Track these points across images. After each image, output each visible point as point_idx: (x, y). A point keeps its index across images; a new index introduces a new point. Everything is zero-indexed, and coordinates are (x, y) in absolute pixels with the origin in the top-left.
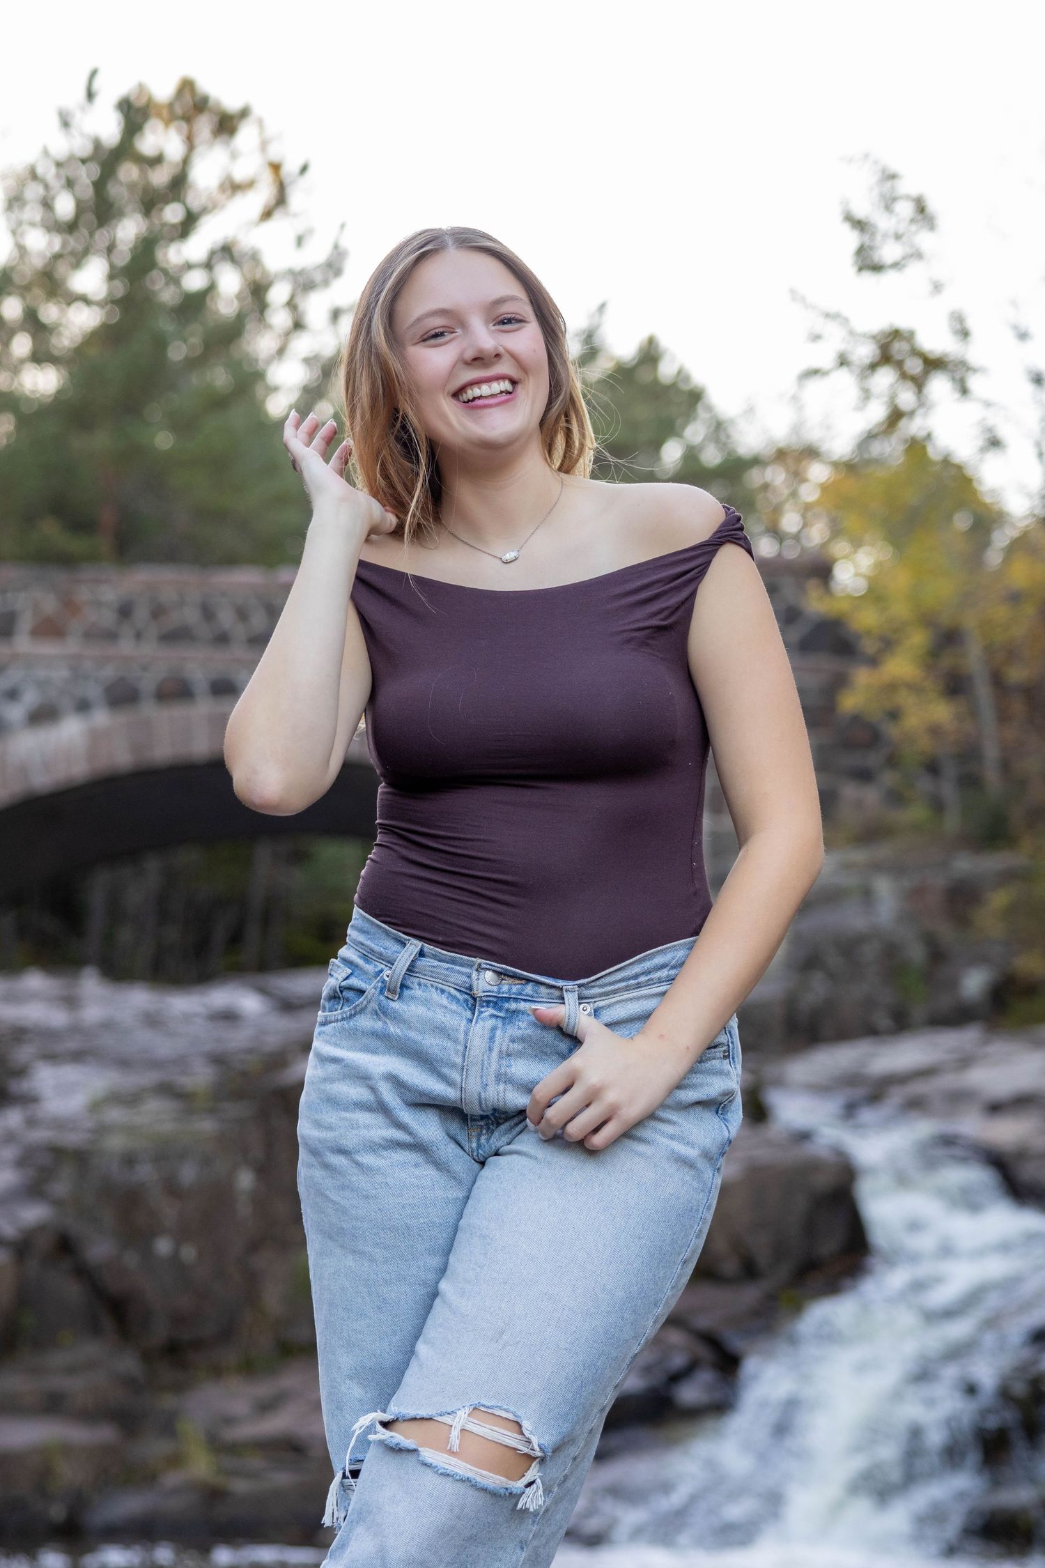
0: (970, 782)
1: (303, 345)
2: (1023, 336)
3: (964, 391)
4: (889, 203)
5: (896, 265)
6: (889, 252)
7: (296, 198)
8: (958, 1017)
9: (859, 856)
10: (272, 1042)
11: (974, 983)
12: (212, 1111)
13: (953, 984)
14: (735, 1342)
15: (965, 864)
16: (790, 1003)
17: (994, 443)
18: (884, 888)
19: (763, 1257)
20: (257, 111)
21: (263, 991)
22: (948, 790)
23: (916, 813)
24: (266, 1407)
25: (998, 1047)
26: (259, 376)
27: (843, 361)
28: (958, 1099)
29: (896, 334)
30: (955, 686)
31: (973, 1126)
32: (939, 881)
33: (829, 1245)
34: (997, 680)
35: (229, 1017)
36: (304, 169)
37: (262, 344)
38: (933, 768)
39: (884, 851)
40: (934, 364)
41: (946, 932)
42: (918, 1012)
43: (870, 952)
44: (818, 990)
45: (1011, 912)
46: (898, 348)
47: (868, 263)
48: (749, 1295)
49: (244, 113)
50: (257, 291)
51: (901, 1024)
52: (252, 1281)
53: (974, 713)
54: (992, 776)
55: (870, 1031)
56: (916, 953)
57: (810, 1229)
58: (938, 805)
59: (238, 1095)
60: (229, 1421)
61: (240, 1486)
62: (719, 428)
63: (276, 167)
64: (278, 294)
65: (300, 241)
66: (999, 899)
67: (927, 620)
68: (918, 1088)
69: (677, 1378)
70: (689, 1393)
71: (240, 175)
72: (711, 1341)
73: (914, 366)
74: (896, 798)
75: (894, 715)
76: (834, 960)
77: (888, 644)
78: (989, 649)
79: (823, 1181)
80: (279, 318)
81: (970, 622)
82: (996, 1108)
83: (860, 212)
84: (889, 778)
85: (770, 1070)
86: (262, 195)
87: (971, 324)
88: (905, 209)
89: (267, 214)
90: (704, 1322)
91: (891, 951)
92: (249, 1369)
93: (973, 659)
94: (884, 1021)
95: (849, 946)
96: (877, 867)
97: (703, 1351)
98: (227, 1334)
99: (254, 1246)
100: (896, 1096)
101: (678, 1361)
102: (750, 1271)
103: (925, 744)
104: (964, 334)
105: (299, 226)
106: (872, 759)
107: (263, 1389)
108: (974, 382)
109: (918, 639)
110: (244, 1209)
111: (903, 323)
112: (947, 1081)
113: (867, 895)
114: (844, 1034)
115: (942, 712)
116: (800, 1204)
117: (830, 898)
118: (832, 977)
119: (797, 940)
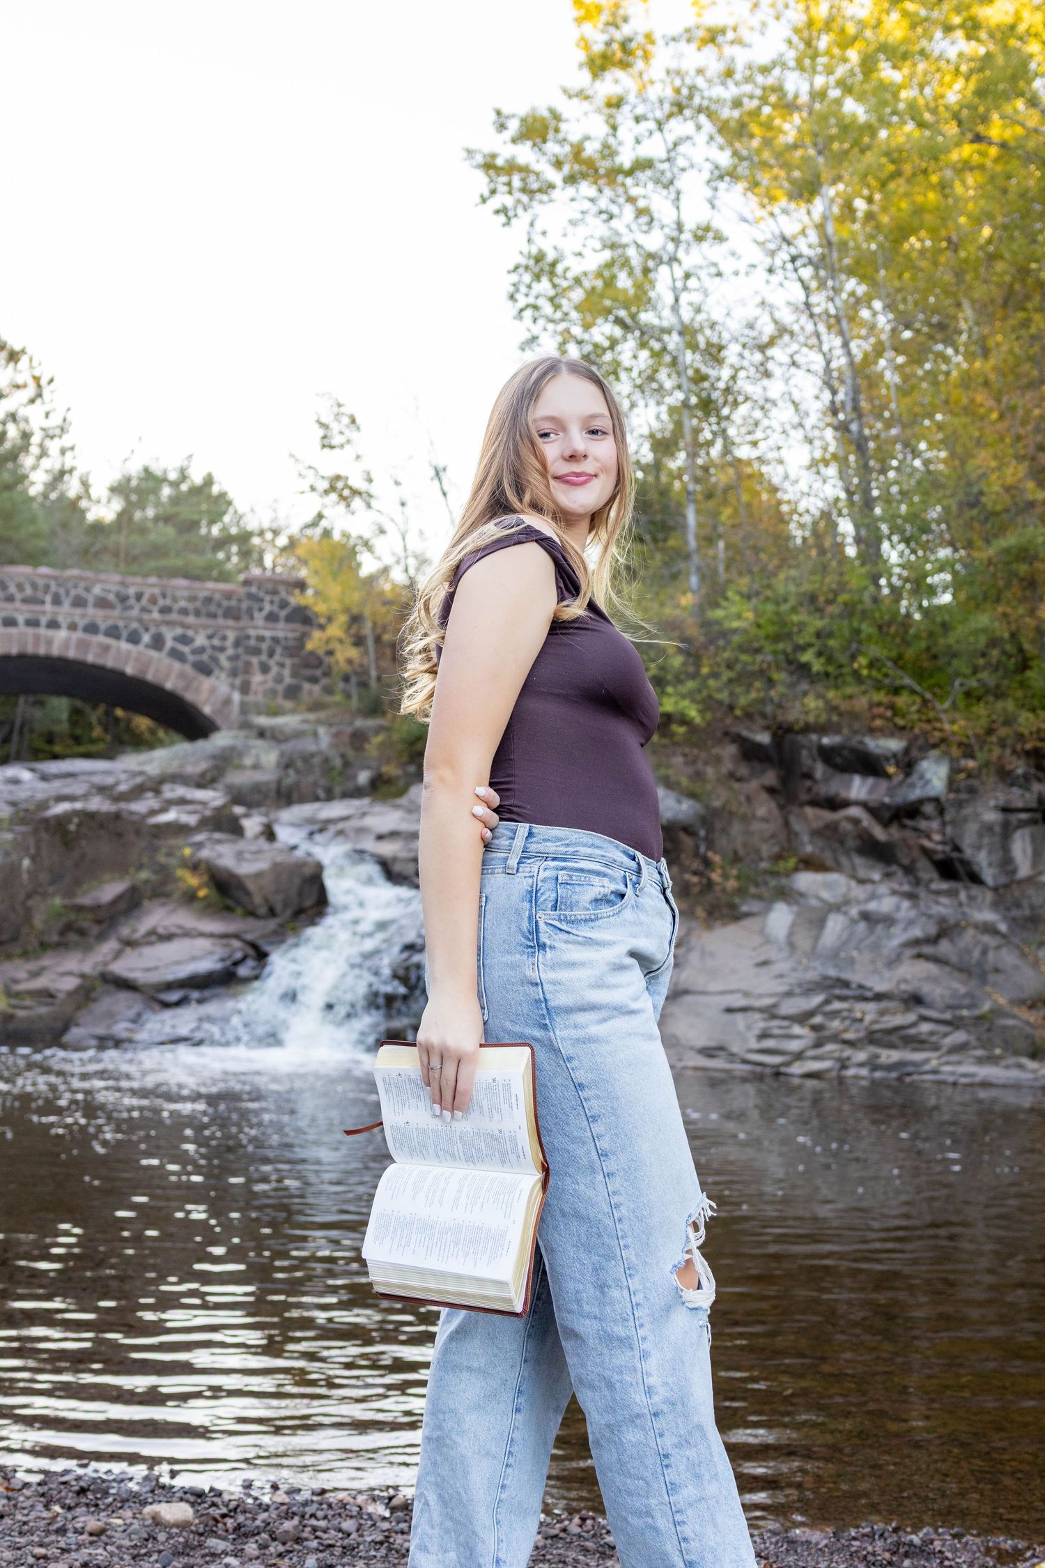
0: (364, 685)
1: (46, 463)
2: (397, 483)
3: (369, 506)
4: (337, 416)
5: (342, 446)
6: (337, 440)
7: (46, 393)
8: (357, 793)
9: (311, 716)
10: (40, 796)
11: (363, 777)
12: (10, 830)
13: (355, 777)
14: (266, 948)
15: (360, 723)
16: (279, 782)
17: (382, 531)
18: (322, 731)
19: (278, 907)
20: (28, 350)
21: (32, 770)
22: (354, 691)
23: (338, 698)
24: (35, 975)
25: (378, 808)
26: (25, 477)
27: (313, 489)
28: (362, 831)
29: (338, 478)
30: (359, 641)
31: (370, 845)
32: (349, 730)
33: (308, 902)
34: (378, 640)
35: (15, 781)
36: (51, 381)
37: (27, 461)
38: (346, 679)
39: (322, 715)
40: (356, 492)
41: (351, 754)
42: (338, 790)
43: (316, 761)
44: (291, 778)
45: (382, 745)
46: (340, 485)
47: (327, 444)
48: (272, 924)
49: (23, 351)
50: (26, 436)
51: (330, 797)
52: (28, 913)
53: (366, 652)
54: (373, 684)
55: (317, 799)
56: (338, 762)
57: (300, 894)
58: (348, 696)
59: (23, 821)
60: (16, 981)
61: (21, 1013)
62: (239, 518)
63: (37, 379)
64: (35, 440)
65: (47, 415)
66: (377, 740)
67: (346, 610)
68: (340, 826)
69: (236, 964)
70: (243, 971)
71: (20, 381)
72: (254, 946)
73: (346, 493)
74: (329, 690)
75: (330, 653)
76: (299, 764)
77: (330, 619)
78: (375, 624)
79: (308, 871)
80: (35, 450)
81: (367, 612)
82: (380, 837)
83: (323, 420)
84: (325, 681)
85: (272, 816)
86: (31, 391)
87: (373, 476)
88: (346, 420)
89: (32, 401)
90: (249, 937)
91: (326, 760)
92: (25, 955)
93: (367, 630)
94: (321, 793)
95: (307, 758)
96: (319, 722)
97: (251, 952)
98: (14, 939)
99: (29, 896)
100: (332, 829)
101: (239, 955)
102: (272, 912)
103: (344, 666)
104: (370, 481)
105: (47, 408)
106: (318, 673)
107: (33, 966)
108: (374, 503)
109: (343, 618)
110: (25, 877)
111: (342, 474)
112: (354, 823)
113: (315, 734)
114: (302, 800)
115: (353, 653)
116: (297, 882)
117: (298, 735)
118: (298, 772)
119: (282, 754)
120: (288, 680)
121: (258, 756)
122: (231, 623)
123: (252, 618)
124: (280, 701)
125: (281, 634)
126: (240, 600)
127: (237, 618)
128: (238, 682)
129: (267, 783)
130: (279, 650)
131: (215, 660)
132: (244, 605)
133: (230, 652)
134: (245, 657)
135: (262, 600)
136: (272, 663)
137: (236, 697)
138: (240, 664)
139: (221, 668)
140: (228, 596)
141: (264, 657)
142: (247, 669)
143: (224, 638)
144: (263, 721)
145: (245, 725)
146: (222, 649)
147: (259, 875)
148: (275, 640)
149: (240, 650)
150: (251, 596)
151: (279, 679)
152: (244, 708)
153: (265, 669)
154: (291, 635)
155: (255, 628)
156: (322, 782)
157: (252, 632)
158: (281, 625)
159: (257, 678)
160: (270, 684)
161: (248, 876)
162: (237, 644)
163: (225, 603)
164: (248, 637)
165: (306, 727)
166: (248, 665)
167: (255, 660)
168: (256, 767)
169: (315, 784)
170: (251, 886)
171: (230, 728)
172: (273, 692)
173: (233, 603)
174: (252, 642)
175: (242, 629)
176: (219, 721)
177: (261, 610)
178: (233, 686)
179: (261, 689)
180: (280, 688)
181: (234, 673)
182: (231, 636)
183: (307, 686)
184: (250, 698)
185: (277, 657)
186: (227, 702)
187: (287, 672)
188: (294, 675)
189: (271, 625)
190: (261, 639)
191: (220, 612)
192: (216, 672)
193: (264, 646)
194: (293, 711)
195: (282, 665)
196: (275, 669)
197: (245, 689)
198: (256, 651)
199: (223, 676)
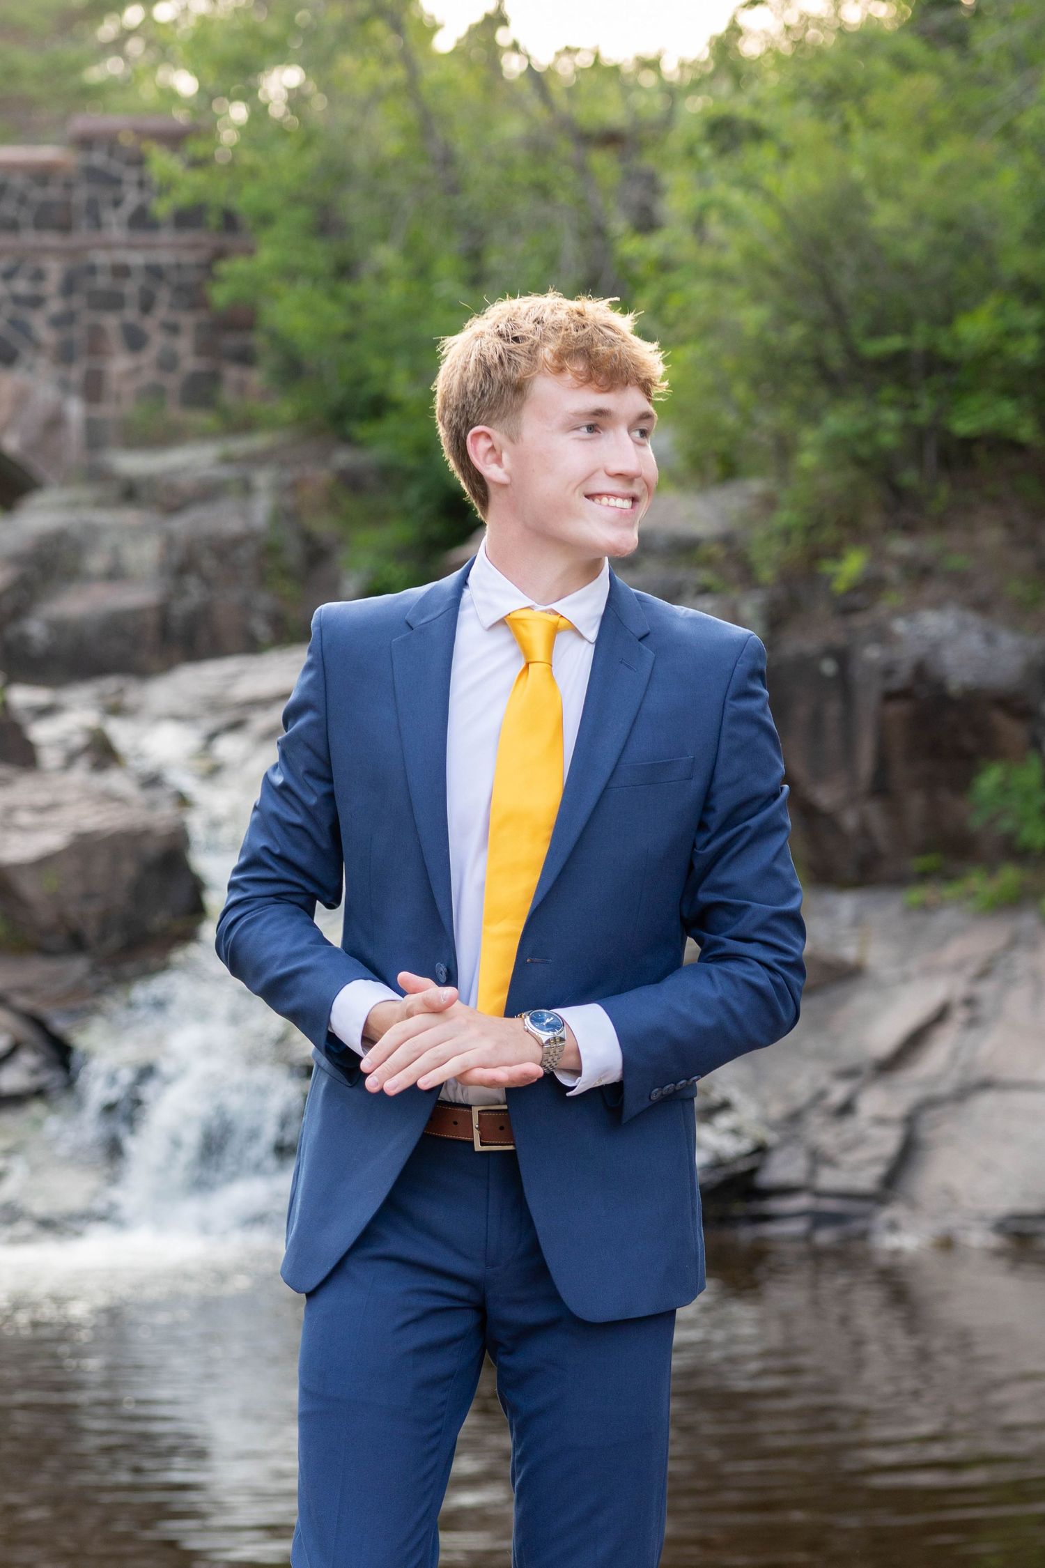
9: (238, 446)
16: (163, 611)
18: (261, 479)
19: (91, 927)
32: (321, 473)
33: (160, 916)
39: (262, 442)
41: (327, 529)
43: (245, 554)
44: (192, 596)
48: (78, 968)
56: (295, 554)
70: (8, 1078)
76: (208, 563)
77: (265, 222)
79: (152, 849)
90: (22, 1002)
91: (269, 552)
94: (261, 628)
95: (224, 548)
97: (26, 1032)
101: (3, 1043)
102: (75, 942)
106: (254, 341)
113: (244, 490)
116: (129, 870)
117: (208, 493)
118: (207, 582)
119: (170, 542)
120: (190, 363)
121: (116, 552)
122: (51, 239)
123: (97, 224)
124: (174, 413)
125: (165, 257)
126: (68, 186)
127: (65, 227)
128: (76, 374)
129: (136, 613)
130: (164, 295)
131: (21, 327)
132: (81, 195)
133: (55, 306)
134: (87, 317)
135: (116, 182)
136: (150, 325)
137: (75, 409)
138: (78, 333)
139: (37, 346)
140: (42, 174)
141: (131, 314)
142: (96, 344)
143: (39, 276)
144: (132, 463)
145: (96, 475)
146: (36, 302)
147: (45, 862)
148: (155, 272)
149: (78, 301)
150: (94, 175)
151: (168, 363)
152: (95, 437)
153: (135, 340)
154: (189, 258)
155: (108, 246)
156: (264, 601)
157: (101, 258)
158: (166, 236)
159: (119, 364)
160: (149, 376)
161: (19, 867)
162: (69, 287)
163: (37, 194)
164: (92, 270)
165: (224, 473)
166: (96, 333)
167: (111, 322)
168: (115, 574)
169: (246, 607)
170: (29, 888)
171: (65, 483)
172: (156, 392)
173: (54, 193)
174: (103, 282)
175: (73, 253)
176: (38, 466)
177: (117, 203)
178: (64, 385)
179: (128, 388)
180: (173, 382)
181: (65, 355)
182: (55, 269)
183: (232, 373)
184: (107, 410)
185: (162, 312)
186: (55, 422)
187: (184, 345)
188: (204, 348)
189: (142, 237)
190: (122, 271)
191: (25, 216)
192: (26, 355)
193: (131, 288)
194: (204, 435)
195: (172, 329)
196: (158, 342)
197: (93, 389)
198: (113, 302)
199: (43, 364)
